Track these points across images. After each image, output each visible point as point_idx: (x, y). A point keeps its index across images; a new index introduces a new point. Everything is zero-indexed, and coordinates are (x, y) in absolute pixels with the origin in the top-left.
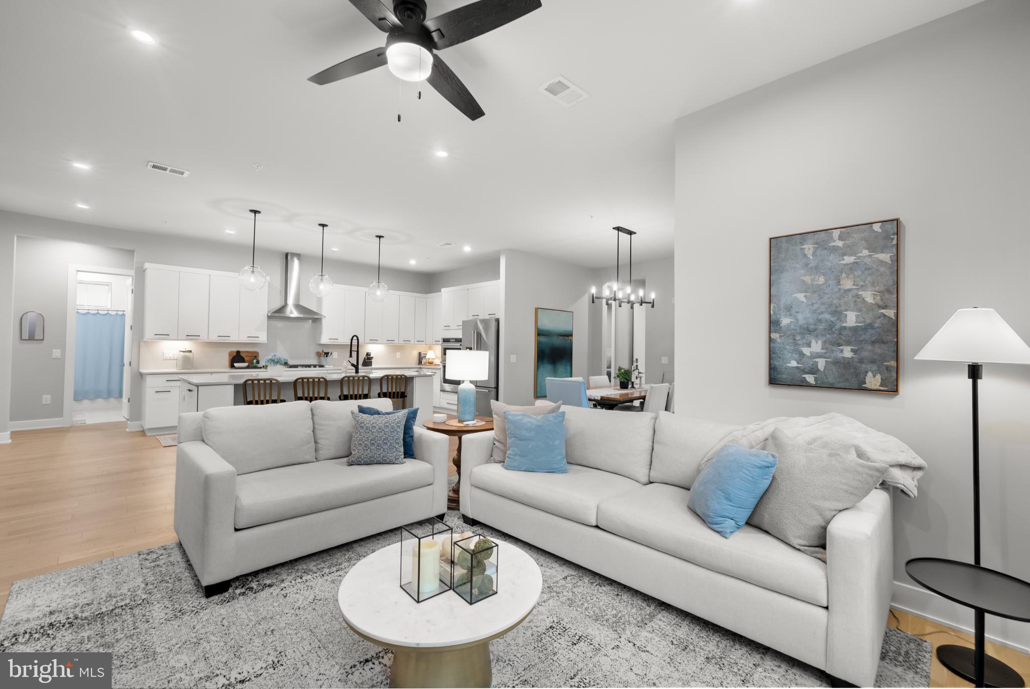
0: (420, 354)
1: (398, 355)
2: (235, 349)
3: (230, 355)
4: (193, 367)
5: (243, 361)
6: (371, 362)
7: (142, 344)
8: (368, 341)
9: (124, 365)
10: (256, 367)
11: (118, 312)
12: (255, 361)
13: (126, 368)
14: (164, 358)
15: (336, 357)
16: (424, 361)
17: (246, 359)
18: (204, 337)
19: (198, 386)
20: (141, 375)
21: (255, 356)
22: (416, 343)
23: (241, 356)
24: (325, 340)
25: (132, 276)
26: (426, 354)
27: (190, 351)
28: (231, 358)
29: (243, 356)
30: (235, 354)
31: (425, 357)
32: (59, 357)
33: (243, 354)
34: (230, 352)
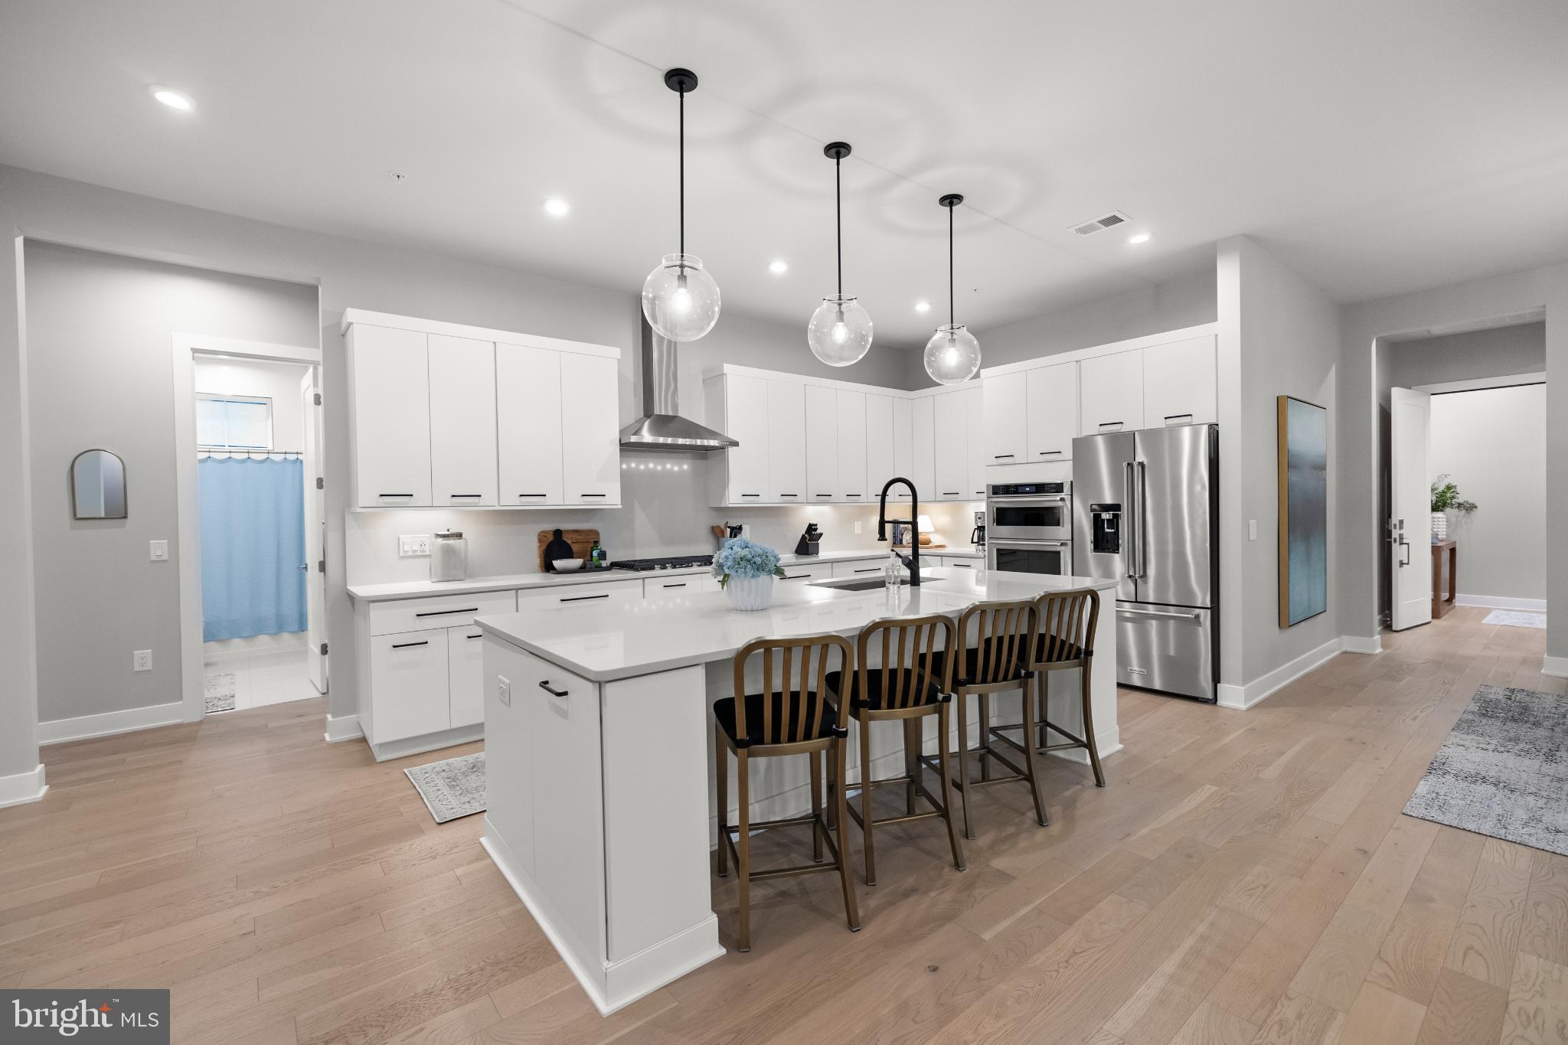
2: (550, 527)
3: (540, 541)
4: (467, 573)
5: (569, 554)
6: (818, 545)
7: (349, 519)
8: (813, 499)
9: (306, 568)
10: (599, 569)
11: (288, 456)
12: (595, 554)
13: (313, 574)
14: (402, 554)
16: (905, 538)
17: (575, 548)
18: (490, 501)
19: (601, 682)
20: (351, 598)
21: (592, 540)
23: (564, 541)
24: (733, 498)
25: (316, 365)
27: (459, 535)
28: (544, 547)
29: (569, 542)
30: (551, 538)
32: (165, 557)
33: (570, 536)
34: (541, 534)
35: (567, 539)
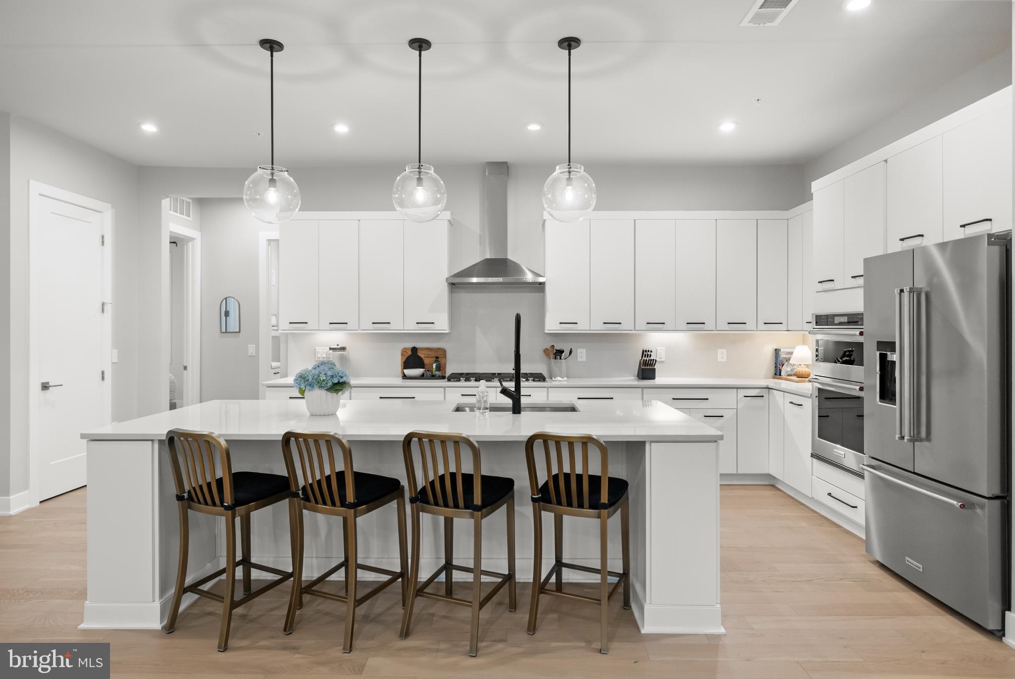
0: (777, 351)
1: (722, 355)
2: (410, 345)
3: (402, 355)
5: (418, 366)
6: (654, 370)
8: (645, 326)
10: (433, 378)
14: (316, 359)
15: (584, 359)
16: (785, 370)
17: (424, 361)
18: (353, 326)
21: (440, 356)
22: (762, 326)
23: (419, 356)
24: (553, 324)
26: (791, 353)
27: (344, 349)
28: (404, 360)
29: (422, 356)
30: (410, 353)
31: (788, 360)
32: (254, 354)
33: (424, 352)
34: (403, 350)
35: (421, 354)
